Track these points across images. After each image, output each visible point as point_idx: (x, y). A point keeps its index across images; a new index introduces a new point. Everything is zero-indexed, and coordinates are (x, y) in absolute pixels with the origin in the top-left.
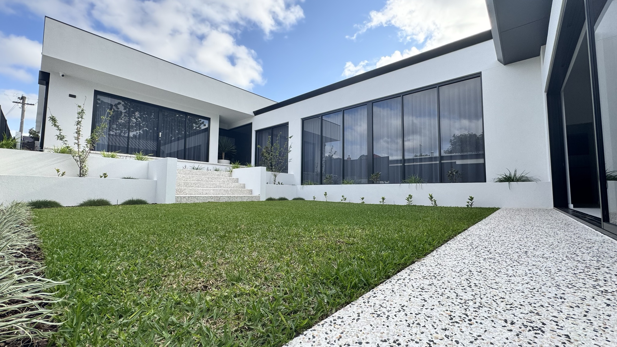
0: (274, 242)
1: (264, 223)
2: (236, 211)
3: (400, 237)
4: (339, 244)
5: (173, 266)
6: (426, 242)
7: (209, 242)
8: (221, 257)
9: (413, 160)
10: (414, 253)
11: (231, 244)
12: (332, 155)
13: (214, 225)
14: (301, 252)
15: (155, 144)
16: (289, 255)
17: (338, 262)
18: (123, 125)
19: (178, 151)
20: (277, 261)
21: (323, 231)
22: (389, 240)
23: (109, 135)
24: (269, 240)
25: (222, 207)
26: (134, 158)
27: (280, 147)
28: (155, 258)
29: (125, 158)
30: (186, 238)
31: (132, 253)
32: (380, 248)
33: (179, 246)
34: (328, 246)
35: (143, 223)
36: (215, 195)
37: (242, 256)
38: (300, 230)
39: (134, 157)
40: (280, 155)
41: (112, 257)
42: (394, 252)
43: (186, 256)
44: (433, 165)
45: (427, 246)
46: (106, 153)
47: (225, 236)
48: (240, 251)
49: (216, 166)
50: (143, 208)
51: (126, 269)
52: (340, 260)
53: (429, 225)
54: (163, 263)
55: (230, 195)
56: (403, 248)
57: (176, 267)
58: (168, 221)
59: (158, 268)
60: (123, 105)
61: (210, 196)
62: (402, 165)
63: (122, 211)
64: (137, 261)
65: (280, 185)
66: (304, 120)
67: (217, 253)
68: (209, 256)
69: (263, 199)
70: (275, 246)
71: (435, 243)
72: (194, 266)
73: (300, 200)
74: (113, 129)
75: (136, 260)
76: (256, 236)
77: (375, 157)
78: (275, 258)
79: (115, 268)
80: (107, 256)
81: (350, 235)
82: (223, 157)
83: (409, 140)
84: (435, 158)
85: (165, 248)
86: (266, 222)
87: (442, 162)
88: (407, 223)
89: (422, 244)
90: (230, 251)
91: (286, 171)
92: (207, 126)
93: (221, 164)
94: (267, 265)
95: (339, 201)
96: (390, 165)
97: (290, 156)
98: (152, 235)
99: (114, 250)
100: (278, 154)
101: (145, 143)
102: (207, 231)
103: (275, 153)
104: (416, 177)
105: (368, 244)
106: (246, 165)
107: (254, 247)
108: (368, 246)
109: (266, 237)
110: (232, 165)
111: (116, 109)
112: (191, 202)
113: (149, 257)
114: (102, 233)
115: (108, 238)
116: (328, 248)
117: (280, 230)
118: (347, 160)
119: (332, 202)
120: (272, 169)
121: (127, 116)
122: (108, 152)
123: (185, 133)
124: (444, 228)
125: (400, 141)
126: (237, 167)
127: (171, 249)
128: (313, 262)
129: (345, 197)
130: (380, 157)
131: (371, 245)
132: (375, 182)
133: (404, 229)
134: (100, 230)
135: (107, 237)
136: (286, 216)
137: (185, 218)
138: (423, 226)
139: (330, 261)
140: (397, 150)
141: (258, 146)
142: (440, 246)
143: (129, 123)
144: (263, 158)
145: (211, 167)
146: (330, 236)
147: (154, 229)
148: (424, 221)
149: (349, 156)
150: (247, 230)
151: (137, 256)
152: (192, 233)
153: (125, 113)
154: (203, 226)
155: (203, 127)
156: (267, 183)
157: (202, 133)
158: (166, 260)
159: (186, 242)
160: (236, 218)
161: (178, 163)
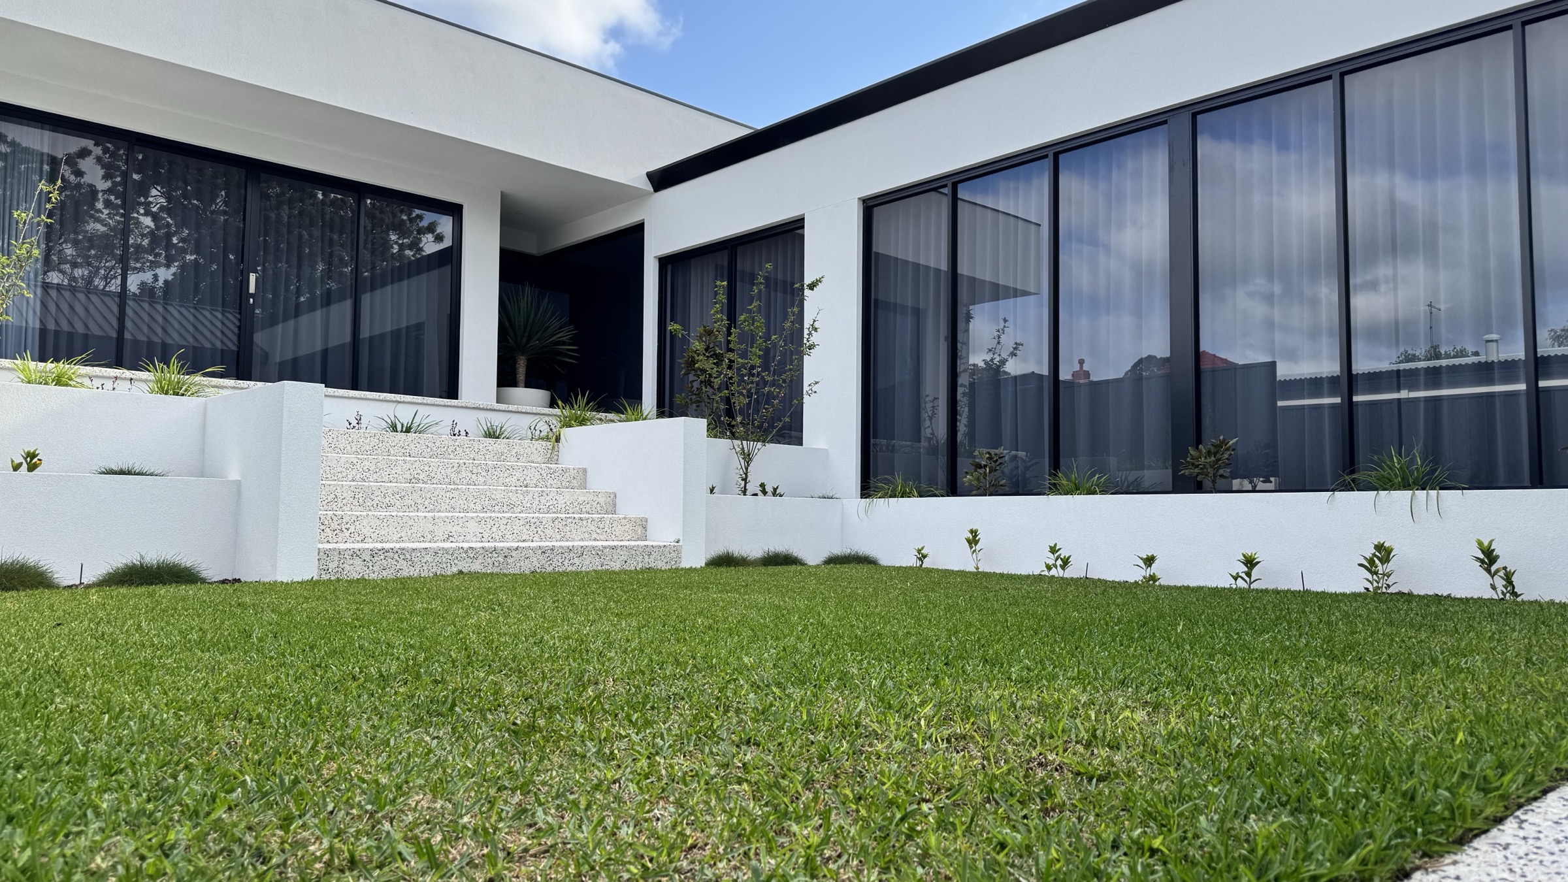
0: (749, 757)
1: (699, 671)
2: (577, 612)
3: (1336, 748)
4: (1041, 773)
5: (319, 859)
6: (1464, 776)
7: (467, 754)
8: (516, 824)
9: (1397, 379)
10: (1408, 829)
11: (561, 766)
12: (1003, 362)
13: (485, 680)
14: (869, 809)
15: (232, 319)
16: (816, 821)
17: (1043, 865)
18: (103, 244)
19: (325, 352)
20: (763, 846)
21: (968, 712)
22: (1279, 760)
23: (46, 286)
24: (723, 746)
25: (520, 598)
26: (144, 387)
27: (768, 329)
28: (243, 825)
29: (109, 384)
30: (366, 733)
31: (149, 800)
32: (1241, 800)
33: (339, 769)
34: (991, 782)
35: (187, 668)
36: (487, 545)
37: (609, 822)
38: (862, 705)
39: (146, 381)
40: (766, 366)
41: (70, 815)
42: (1305, 822)
43: (372, 815)
44: (1498, 401)
45: (1471, 798)
46: (32, 365)
47: (533, 728)
48: (598, 796)
49: (489, 415)
50: (184, 599)
51: (127, 869)
52: (1048, 852)
53: (1481, 692)
54: (275, 846)
55: (550, 544)
56: (1351, 803)
57: (329, 864)
58: (289, 659)
59: (255, 868)
60: (99, 160)
61: (466, 545)
62: (1338, 400)
63: (101, 614)
64: (172, 836)
65: (770, 498)
66: (871, 207)
67: (500, 804)
68: (466, 819)
69: (695, 558)
70: (754, 777)
71: (1512, 782)
72: (403, 860)
73: (859, 567)
74: (62, 261)
75: (167, 828)
76: (669, 729)
77: (1205, 365)
78: (752, 833)
79: (86, 864)
80: (49, 810)
81: (1095, 736)
82: (521, 376)
83: (1373, 285)
84: (1508, 370)
85: (282, 781)
86: (712, 667)
87: (1542, 384)
88: (1368, 680)
89: (1448, 789)
90: (558, 796)
91: (794, 433)
92: (447, 243)
93: (512, 408)
94: (720, 865)
95: (1037, 569)
96: (1280, 403)
97: (812, 367)
98: (227, 718)
99: (76, 782)
100: (758, 362)
101: (191, 318)
102: (454, 705)
103: (744, 355)
104: (1413, 461)
105: (1181, 779)
106: (619, 411)
107: (659, 779)
108: (1182, 786)
109: (712, 735)
110: (557, 411)
111: (72, 178)
112: (385, 573)
113: (220, 819)
114: (28, 708)
115: (51, 733)
116: (992, 791)
117: (771, 705)
118: (1070, 384)
119: (1002, 575)
120: (731, 426)
121: (115, 207)
122: (43, 359)
123: (356, 272)
124: (1558, 710)
125: (1329, 293)
126: (582, 422)
127: (308, 786)
128: (925, 857)
129: (1064, 553)
130: (1232, 368)
131: (1197, 785)
132: (1207, 483)
133: (1354, 709)
134: (18, 694)
135: (47, 726)
136: (799, 638)
137: (361, 647)
138: (1446, 698)
139: (1001, 858)
140: (1314, 334)
141: (672, 327)
142: (1535, 799)
143: (125, 232)
144: (691, 377)
145: (468, 421)
146: (998, 736)
147: (233, 695)
148: (1452, 672)
149: (1081, 362)
150: (627, 702)
151: (168, 810)
152: (393, 713)
153: (109, 191)
154: (436, 682)
155: (430, 246)
156: (712, 491)
157: (429, 269)
158: (287, 831)
159: (368, 755)
160: (579, 650)
161: (329, 404)
